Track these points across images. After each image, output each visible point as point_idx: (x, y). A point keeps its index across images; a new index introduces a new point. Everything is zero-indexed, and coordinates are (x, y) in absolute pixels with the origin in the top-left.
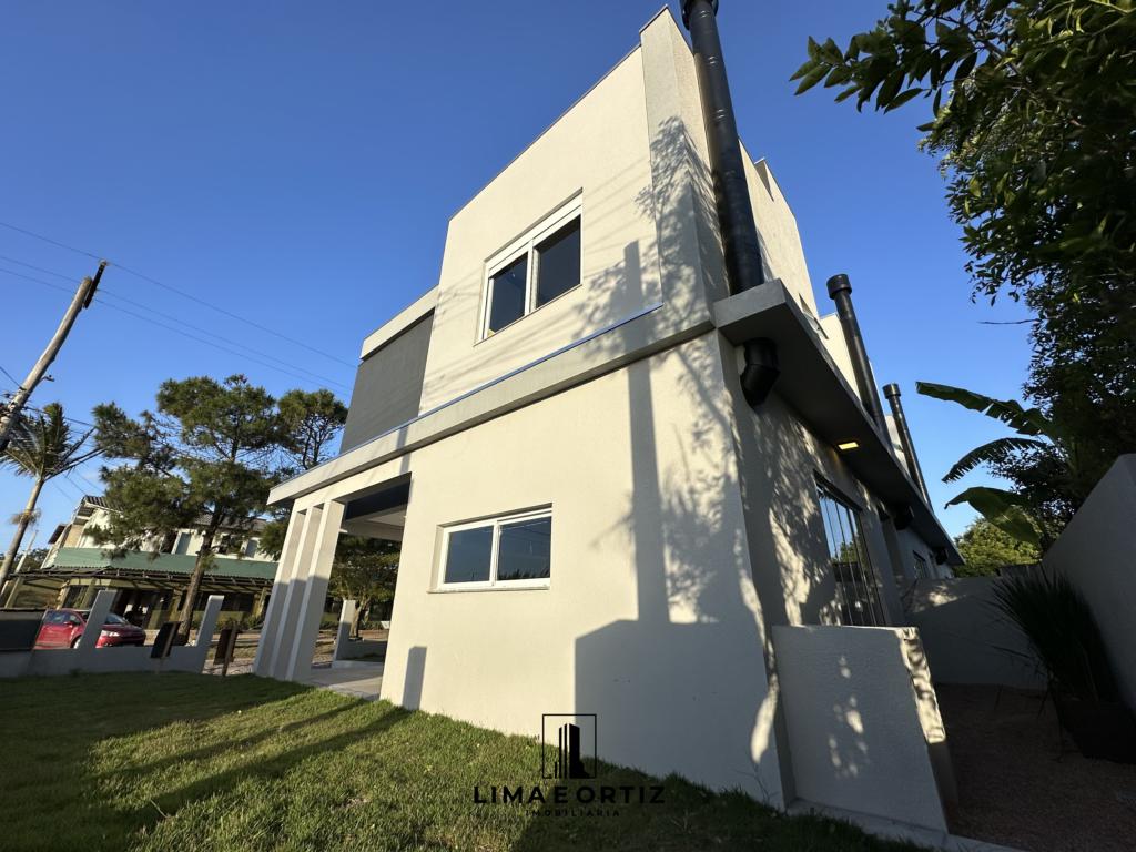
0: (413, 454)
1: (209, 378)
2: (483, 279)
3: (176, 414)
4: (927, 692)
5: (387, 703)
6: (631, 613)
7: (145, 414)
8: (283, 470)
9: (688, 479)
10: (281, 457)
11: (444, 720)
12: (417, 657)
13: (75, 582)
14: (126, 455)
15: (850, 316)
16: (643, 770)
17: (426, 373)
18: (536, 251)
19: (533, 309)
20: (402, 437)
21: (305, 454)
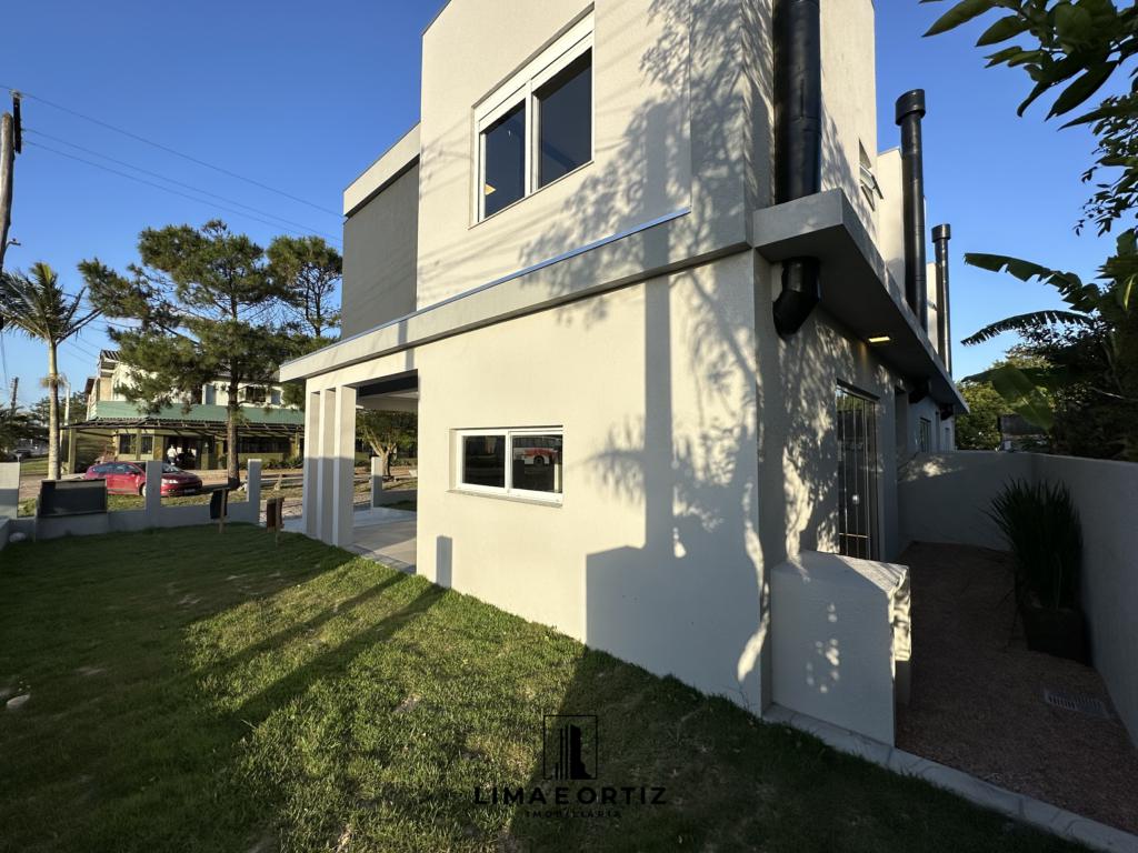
0: (416, 349)
1: (190, 226)
2: (472, 134)
3: (165, 269)
4: (904, 622)
5: (424, 579)
6: (638, 540)
7: (132, 268)
8: (289, 324)
9: (701, 424)
10: (283, 312)
11: (474, 601)
12: (444, 546)
13: (123, 431)
14: (127, 315)
15: (915, 151)
16: (644, 667)
17: (419, 255)
18: (535, 98)
19: (535, 190)
20: (403, 332)
21: (307, 308)
